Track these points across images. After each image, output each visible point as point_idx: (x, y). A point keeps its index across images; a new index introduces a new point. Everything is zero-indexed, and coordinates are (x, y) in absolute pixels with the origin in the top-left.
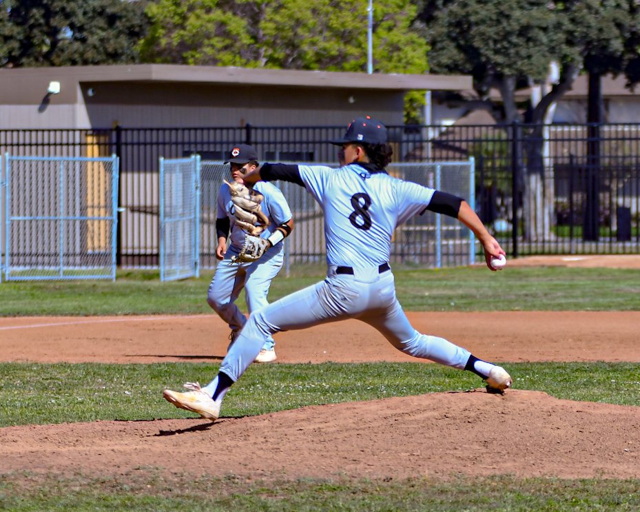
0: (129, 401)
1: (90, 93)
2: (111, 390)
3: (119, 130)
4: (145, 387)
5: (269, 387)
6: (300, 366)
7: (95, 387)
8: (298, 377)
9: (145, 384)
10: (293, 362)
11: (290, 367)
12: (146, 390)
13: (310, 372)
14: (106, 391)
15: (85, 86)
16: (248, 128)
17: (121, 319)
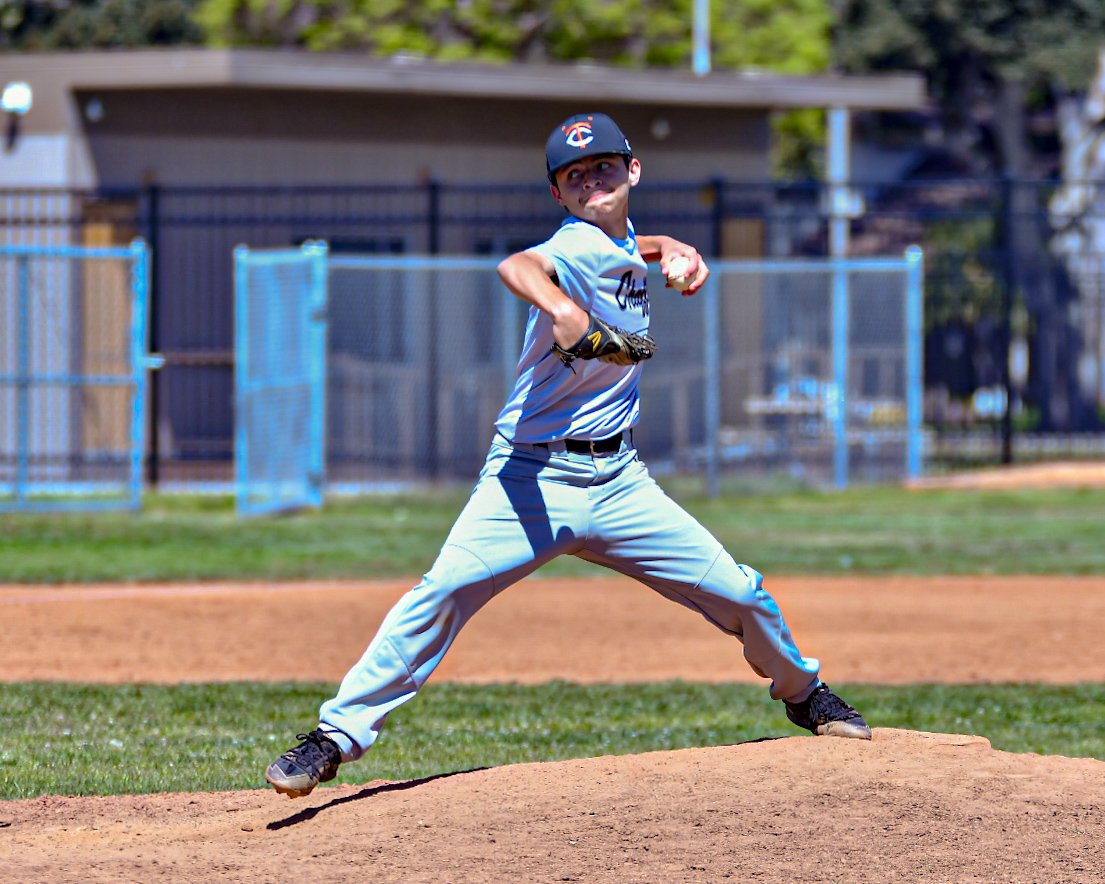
0: (114, 759)
1: (95, 112)
2: (80, 737)
3: (155, 192)
4: (156, 731)
5: (421, 731)
6: (494, 689)
7: (49, 731)
8: (485, 712)
9: (157, 724)
10: (482, 679)
11: (472, 690)
12: (156, 738)
13: (515, 701)
14: (70, 738)
15: (82, 96)
16: (433, 189)
17: (131, 591)
